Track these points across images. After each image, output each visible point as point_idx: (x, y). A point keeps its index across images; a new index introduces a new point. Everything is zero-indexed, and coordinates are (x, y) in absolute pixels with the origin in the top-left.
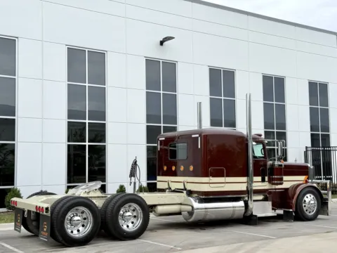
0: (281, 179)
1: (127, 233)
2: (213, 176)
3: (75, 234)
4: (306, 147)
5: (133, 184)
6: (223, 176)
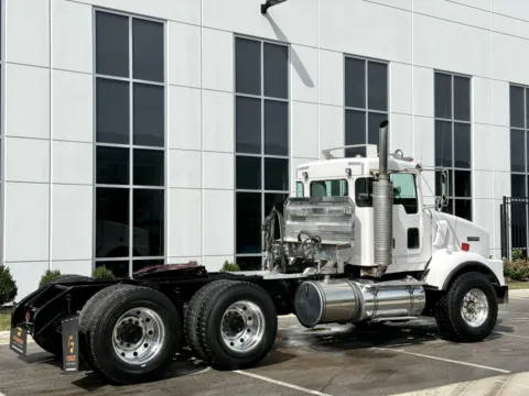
4: (505, 198)
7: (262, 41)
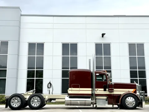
0: (113, 90)
1: (34, 107)
2: (73, 88)
3: (14, 106)
5: (49, 91)
6: (79, 88)
7: (103, 44)
